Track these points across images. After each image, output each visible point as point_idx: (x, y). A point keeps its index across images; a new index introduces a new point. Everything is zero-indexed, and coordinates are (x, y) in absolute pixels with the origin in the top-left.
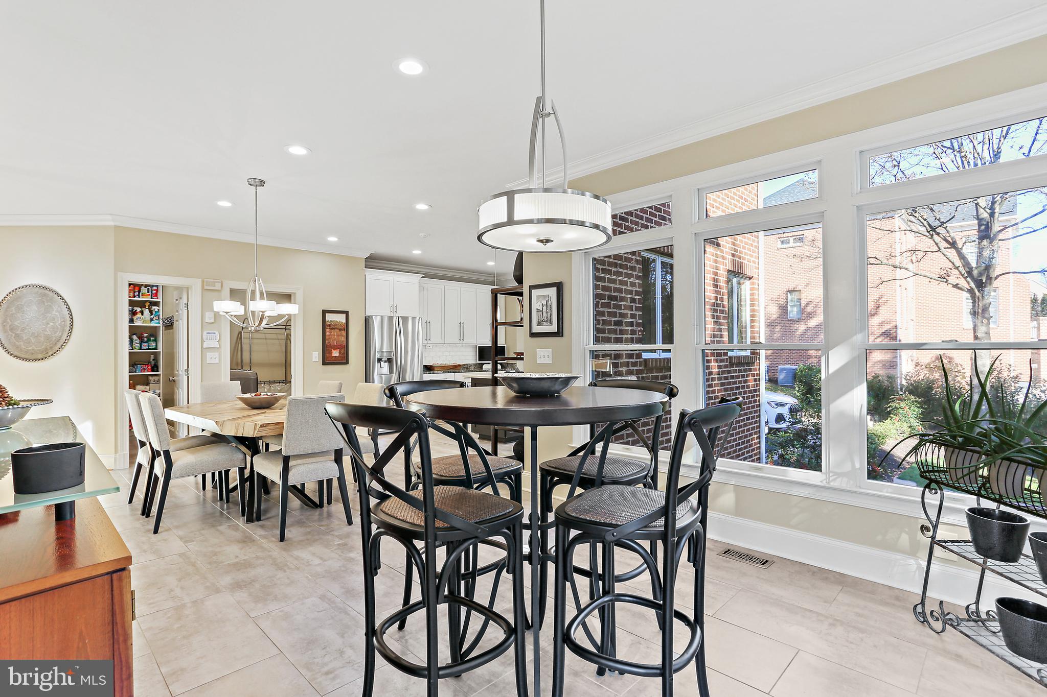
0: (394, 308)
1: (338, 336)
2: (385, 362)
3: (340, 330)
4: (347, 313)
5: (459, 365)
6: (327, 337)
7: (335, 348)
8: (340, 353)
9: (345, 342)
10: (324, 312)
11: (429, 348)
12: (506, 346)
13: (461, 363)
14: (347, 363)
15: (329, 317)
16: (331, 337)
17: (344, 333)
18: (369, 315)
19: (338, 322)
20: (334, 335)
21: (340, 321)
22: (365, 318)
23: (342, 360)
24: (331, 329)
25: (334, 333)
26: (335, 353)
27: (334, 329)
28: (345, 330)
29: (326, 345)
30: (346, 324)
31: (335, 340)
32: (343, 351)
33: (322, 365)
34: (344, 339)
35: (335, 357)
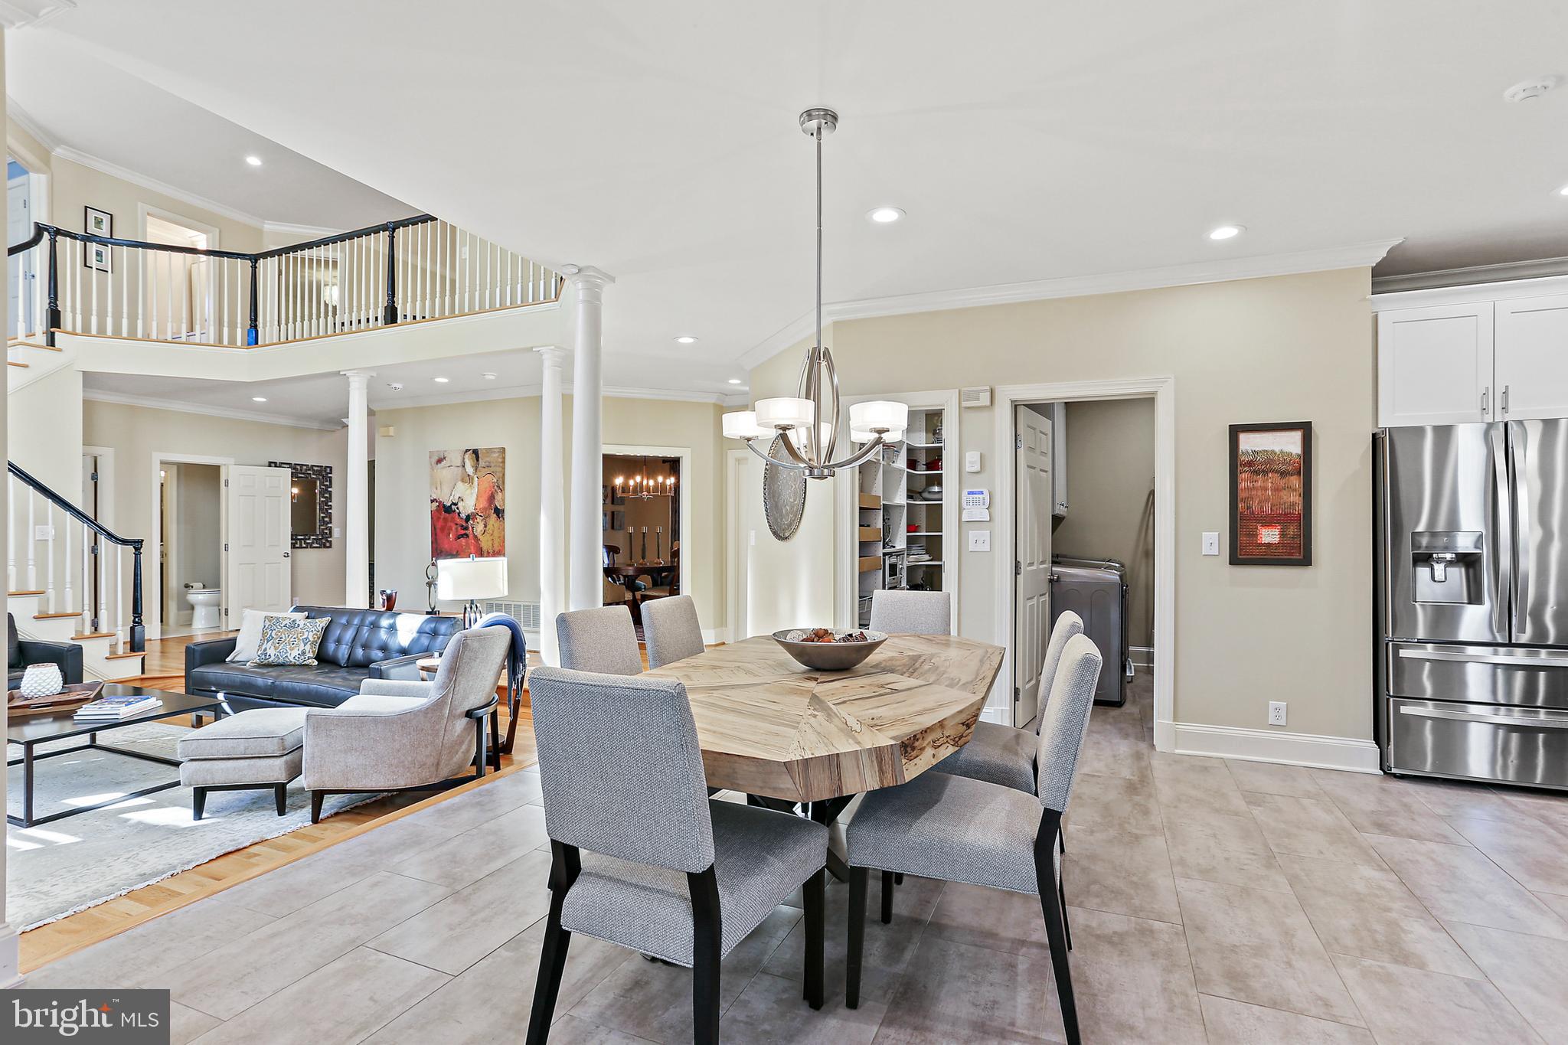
0: (1496, 396)
1: (1276, 490)
2: (1451, 564)
3: (1283, 474)
4: (1306, 429)
6: (1242, 495)
7: (1269, 521)
8: (1283, 535)
9: (1300, 507)
10: (1235, 431)
14: (1306, 561)
15: (1247, 442)
16: (1253, 493)
17: (1296, 482)
18: (1389, 428)
19: (1275, 454)
20: (1266, 489)
21: (1282, 452)
22: (1374, 435)
23: (1291, 554)
24: (1257, 473)
25: (1262, 485)
26: (1269, 535)
27: (1265, 472)
28: (1299, 473)
29: (1241, 513)
30: (1304, 459)
31: (1267, 501)
32: (1292, 530)
33: (1230, 564)
34: (1295, 498)
35: (1269, 545)
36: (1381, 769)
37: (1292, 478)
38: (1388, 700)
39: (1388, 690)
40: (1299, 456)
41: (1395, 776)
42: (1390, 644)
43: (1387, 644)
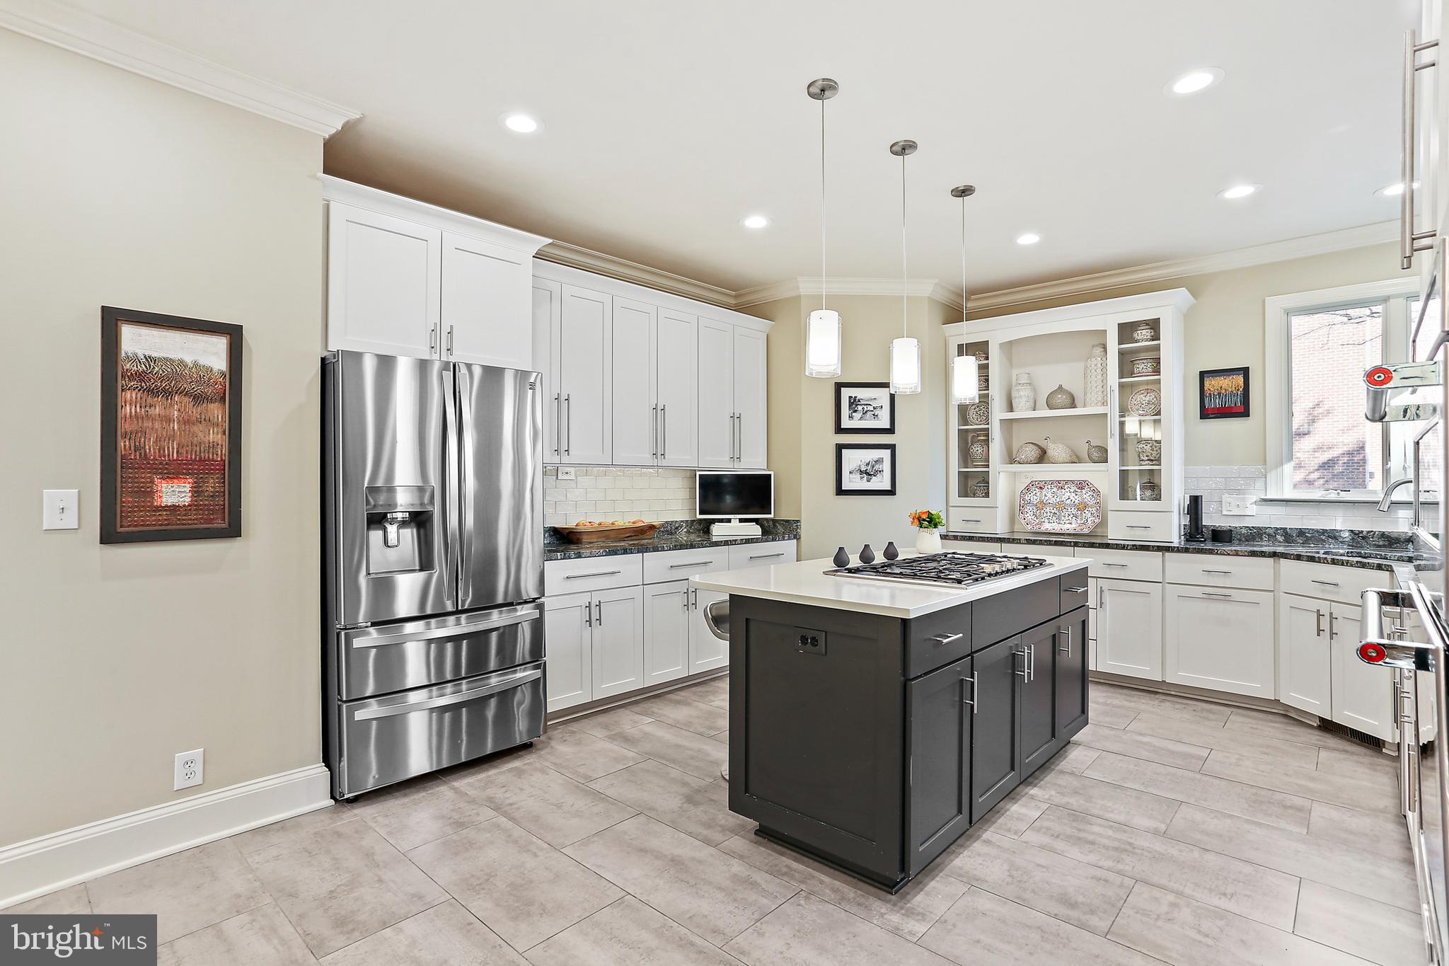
0: (442, 335)
1: (187, 422)
2: (403, 524)
3: (198, 399)
4: (234, 334)
5: (652, 527)
6: (123, 426)
7: (173, 471)
8: (196, 492)
9: (223, 451)
10: (112, 319)
11: (566, 477)
12: (772, 473)
13: (655, 520)
14: (233, 530)
15: (134, 341)
16: (148, 424)
17: (217, 412)
18: (342, 351)
19: (186, 366)
20: (169, 420)
21: (196, 364)
22: (323, 360)
23: (210, 521)
24: (152, 392)
25: (162, 413)
26: (174, 493)
27: (168, 394)
28: (223, 399)
29: (123, 457)
30: (230, 379)
31: (171, 438)
32: (211, 485)
33: (102, 542)
34: (216, 437)
35: (174, 509)
36: (332, 797)
37: (212, 406)
38: (339, 707)
39: (339, 694)
40: (223, 374)
41: (349, 801)
42: (343, 633)
43: (338, 634)
